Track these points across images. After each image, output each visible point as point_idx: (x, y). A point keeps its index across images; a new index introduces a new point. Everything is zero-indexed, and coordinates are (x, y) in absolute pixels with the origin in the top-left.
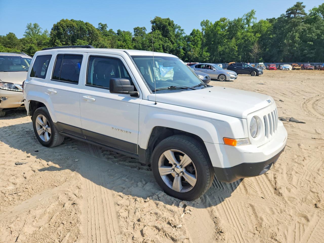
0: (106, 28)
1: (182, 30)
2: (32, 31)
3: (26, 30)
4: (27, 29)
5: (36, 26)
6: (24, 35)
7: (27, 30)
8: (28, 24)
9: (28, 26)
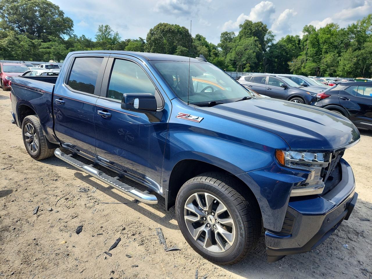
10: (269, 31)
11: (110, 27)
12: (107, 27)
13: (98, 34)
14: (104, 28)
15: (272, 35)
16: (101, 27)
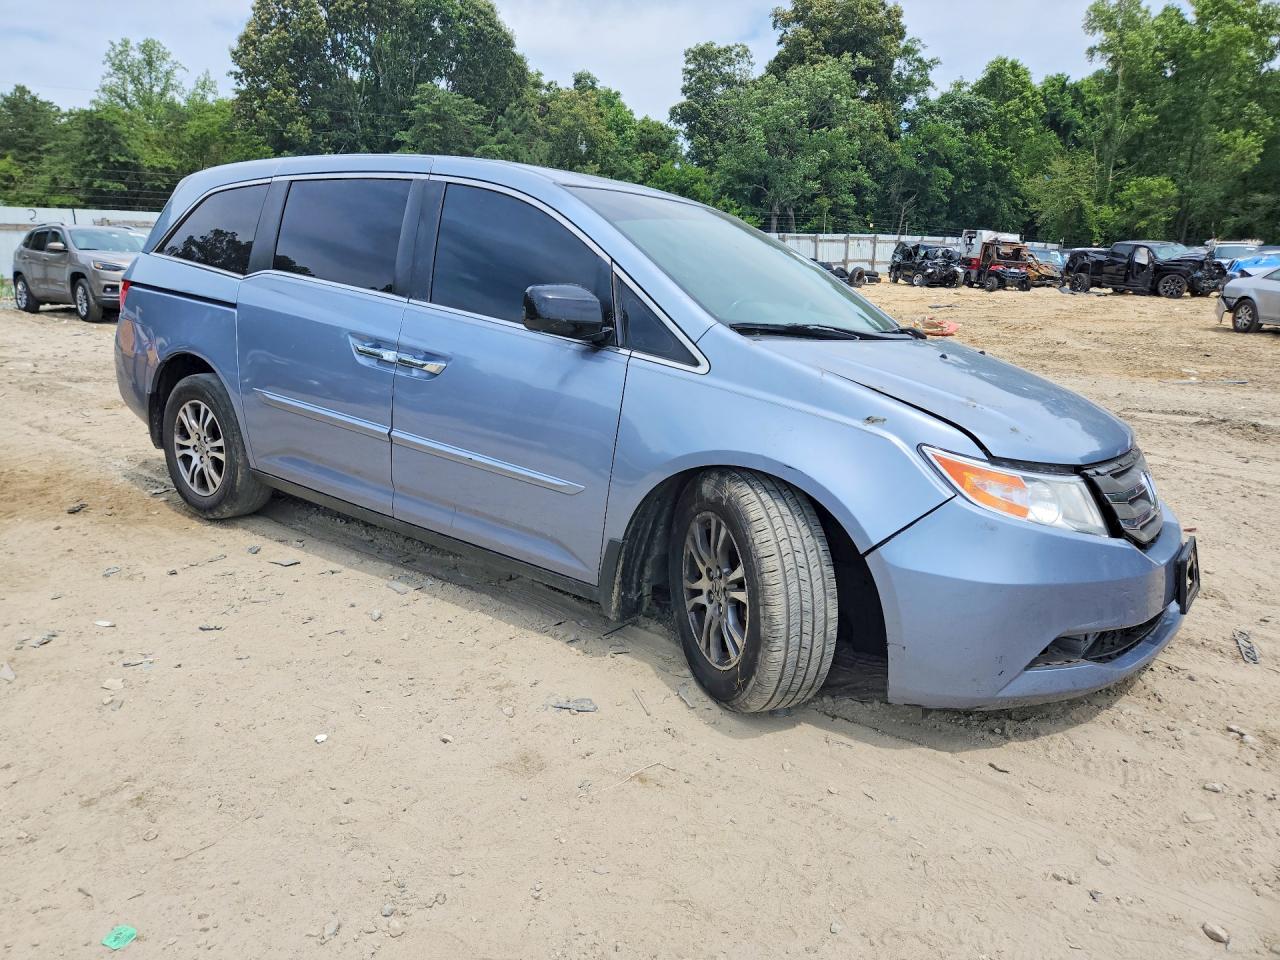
2: (136, 80)
3: (104, 78)
4: (112, 71)
5: (151, 55)
7: (109, 75)
8: (112, 43)
9: (112, 54)
10: (909, 41)
11: (167, 51)
12: (148, 48)
13: (107, 81)
14: (137, 56)
15: (920, 61)
16: (120, 48)
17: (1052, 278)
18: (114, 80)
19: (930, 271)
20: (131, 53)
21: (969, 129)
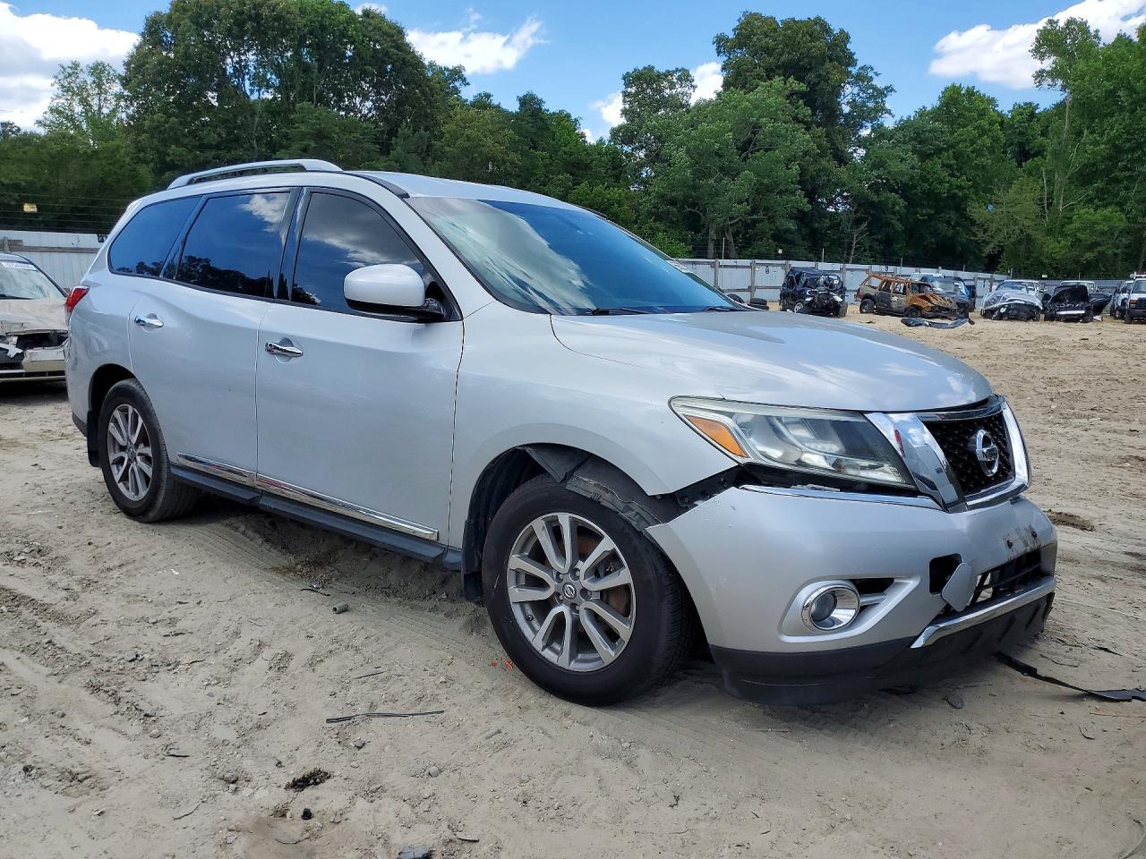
0: (456, 90)
1: (882, 93)
2: (84, 102)
3: (53, 100)
4: (60, 92)
5: (101, 78)
6: (39, 122)
7: (58, 97)
8: (62, 66)
9: (62, 77)
10: (862, 68)
12: (98, 71)
13: (55, 103)
14: (86, 78)
15: (875, 88)
16: (70, 71)
17: (948, 309)
18: (62, 101)
19: (809, 299)
20: (81, 75)
21: (924, 157)
